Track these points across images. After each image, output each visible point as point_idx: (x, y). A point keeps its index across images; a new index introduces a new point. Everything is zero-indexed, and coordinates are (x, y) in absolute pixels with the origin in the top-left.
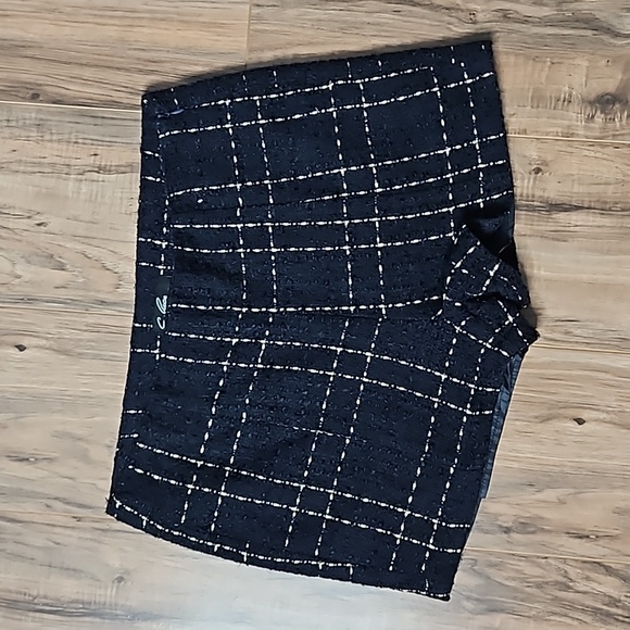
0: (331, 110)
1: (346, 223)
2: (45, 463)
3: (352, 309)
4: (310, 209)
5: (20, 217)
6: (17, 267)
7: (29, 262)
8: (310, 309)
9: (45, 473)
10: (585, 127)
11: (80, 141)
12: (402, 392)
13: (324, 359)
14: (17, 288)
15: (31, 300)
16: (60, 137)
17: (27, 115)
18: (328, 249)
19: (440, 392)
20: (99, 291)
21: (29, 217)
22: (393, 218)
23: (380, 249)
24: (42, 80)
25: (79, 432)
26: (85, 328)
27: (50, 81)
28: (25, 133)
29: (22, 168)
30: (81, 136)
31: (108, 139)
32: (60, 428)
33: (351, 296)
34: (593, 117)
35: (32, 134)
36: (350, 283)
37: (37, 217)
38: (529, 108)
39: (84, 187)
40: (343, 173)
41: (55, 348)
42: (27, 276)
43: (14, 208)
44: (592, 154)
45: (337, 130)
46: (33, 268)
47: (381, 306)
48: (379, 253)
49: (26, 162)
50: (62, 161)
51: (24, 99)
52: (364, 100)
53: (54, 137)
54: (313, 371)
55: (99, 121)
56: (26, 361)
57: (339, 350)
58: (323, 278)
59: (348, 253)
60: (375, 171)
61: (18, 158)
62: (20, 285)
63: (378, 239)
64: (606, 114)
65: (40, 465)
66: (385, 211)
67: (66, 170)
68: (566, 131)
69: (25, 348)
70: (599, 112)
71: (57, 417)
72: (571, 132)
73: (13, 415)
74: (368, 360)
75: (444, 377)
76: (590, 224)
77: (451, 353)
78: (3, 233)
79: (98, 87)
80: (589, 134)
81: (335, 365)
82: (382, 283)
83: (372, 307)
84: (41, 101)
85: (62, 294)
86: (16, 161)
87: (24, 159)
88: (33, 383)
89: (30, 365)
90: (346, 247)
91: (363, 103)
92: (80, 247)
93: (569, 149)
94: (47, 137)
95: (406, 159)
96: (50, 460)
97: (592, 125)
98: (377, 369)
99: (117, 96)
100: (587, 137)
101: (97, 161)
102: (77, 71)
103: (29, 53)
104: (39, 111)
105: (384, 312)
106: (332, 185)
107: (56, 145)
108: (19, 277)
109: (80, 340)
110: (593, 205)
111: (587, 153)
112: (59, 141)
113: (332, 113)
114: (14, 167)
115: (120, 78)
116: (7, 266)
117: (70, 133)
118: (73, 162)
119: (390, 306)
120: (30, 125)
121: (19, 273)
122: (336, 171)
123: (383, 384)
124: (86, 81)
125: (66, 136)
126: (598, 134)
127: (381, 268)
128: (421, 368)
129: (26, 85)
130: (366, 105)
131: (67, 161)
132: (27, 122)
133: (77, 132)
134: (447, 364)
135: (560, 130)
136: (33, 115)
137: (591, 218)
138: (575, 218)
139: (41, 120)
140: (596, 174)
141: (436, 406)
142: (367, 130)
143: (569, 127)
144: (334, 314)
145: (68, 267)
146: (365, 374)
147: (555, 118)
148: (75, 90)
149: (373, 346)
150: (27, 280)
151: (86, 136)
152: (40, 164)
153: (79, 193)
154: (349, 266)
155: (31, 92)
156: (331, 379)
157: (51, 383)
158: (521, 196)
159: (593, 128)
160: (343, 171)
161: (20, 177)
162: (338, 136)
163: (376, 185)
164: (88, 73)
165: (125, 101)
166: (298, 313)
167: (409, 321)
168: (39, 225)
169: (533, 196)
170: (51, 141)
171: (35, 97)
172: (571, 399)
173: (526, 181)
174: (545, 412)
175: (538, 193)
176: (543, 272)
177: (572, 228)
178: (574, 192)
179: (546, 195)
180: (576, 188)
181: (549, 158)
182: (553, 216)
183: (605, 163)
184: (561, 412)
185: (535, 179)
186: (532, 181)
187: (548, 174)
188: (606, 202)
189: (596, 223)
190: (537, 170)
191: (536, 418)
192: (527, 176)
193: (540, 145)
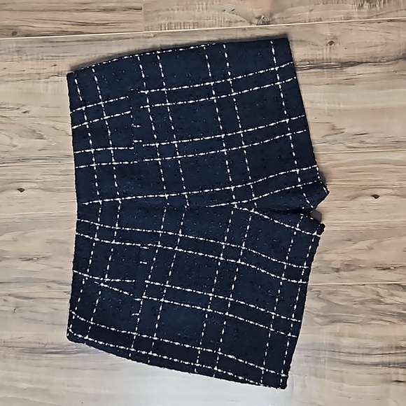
2: (43, 260)
5: (12, 109)
6: (14, 140)
7: (21, 137)
9: (44, 267)
10: (358, 12)
11: (45, 58)
14: (16, 153)
15: (25, 160)
16: (32, 57)
17: (10, 46)
20: (66, 150)
21: (18, 109)
24: (17, 23)
25: (62, 238)
26: (60, 173)
27: (22, 23)
28: (10, 57)
29: (10, 79)
30: (45, 54)
31: (62, 55)
32: (50, 237)
34: (362, 5)
35: (14, 57)
37: (23, 108)
38: (321, 5)
39: (50, 86)
41: (43, 188)
42: (20, 145)
43: (8, 104)
44: (365, 28)
46: (24, 140)
49: (13, 75)
50: (35, 71)
51: (7, 36)
53: (29, 57)
55: (55, 44)
56: (25, 198)
61: (8, 73)
62: (16, 151)
64: (370, 3)
65: (40, 261)
67: (38, 76)
68: (346, 16)
69: (24, 190)
70: (365, 2)
71: (49, 231)
72: (350, 16)
73: (20, 233)
76: (368, 72)
78: (3, 120)
79: (53, 23)
80: (361, 16)
84: (18, 36)
85: (43, 154)
86: (7, 75)
87: (11, 73)
88: (31, 211)
89: (27, 200)
92: (52, 124)
93: (350, 27)
94: (24, 58)
96: (46, 258)
97: (363, 10)
99: (64, 28)
100: (360, 19)
101: (56, 69)
102: (39, 15)
103: (8, 7)
104: (18, 42)
107: (30, 62)
108: (15, 146)
109: (57, 181)
110: (368, 60)
111: (361, 28)
112: (32, 59)
114: (6, 78)
115: (65, 16)
116: (7, 140)
117: (38, 54)
118: (41, 71)
120: (13, 52)
121: (15, 144)
124: (44, 21)
125: (36, 56)
126: (366, 16)
129: (8, 27)
131: (38, 71)
132: (11, 50)
133: (42, 52)
135: (342, 16)
136: (14, 45)
137: (368, 69)
138: (358, 69)
139: (19, 47)
140: (368, 41)
143: (348, 13)
145: (45, 136)
147: (338, 9)
148: (39, 26)
150: (20, 147)
151: (48, 54)
152: (21, 75)
153: (47, 90)
155: (12, 31)
157: (42, 210)
158: (323, 59)
159: (363, 12)
161: (10, 84)
164: (45, 15)
165: (69, 30)
168: (24, 112)
169: (330, 59)
170: (27, 60)
171: (14, 34)
172: (369, 183)
173: (325, 50)
174: (353, 193)
175: (333, 57)
176: (341, 106)
177: (357, 77)
178: (356, 53)
179: (338, 57)
180: (357, 51)
181: (338, 34)
182: (345, 70)
183: (373, 33)
184: (363, 191)
185: (330, 48)
186: (328, 50)
187: (338, 44)
188: (377, 58)
189: (371, 72)
190: (331, 43)
191: (348, 197)
192: (325, 47)
193: (331, 27)
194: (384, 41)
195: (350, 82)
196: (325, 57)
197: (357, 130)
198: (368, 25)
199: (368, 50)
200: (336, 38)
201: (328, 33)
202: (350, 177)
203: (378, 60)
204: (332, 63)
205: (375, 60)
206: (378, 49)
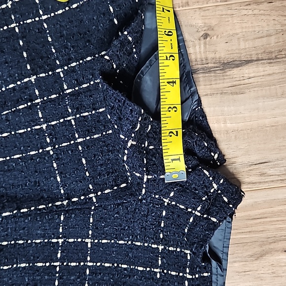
0: (13, 26)
1: (44, 126)
3: (65, 203)
4: (7, 120)
8: (25, 210)
12: (125, 269)
13: (48, 252)
18: (33, 153)
19: (160, 262)
22: (87, 114)
23: (80, 143)
33: (62, 192)
36: (59, 180)
40: (33, 80)
45: (21, 43)
47: (91, 195)
48: (80, 148)
52: (41, 13)
54: (40, 264)
57: (61, 241)
58: (33, 180)
59: (51, 153)
60: (62, 75)
63: (77, 136)
66: (77, 109)
74: (89, 246)
75: (161, 247)
77: (162, 225)
81: (59, 255)
82: (87, 174)
83: (82, 198)
90: (49, 148)
91: (41, 16)
95: (89, 58)
98: (99, 253)
105: (95, 200)
106: (25, 93)
113: (14, 28)
119: (99, 193)
122: (26, 80)
123: (107, 265)
127: (84, 161)
128: (139, 244)
130: (44, 17)
134: (161, 236)
141: (158, 276)
142: (50, 39)
144: (49, 211)
146: (89, 259)
149: (90, 232)
154: (55, 165)
156: (58, 269)
160: (33, 78)
162: (23, 48)
163: (66, 87)
166: (14, 216)
167: (119, 205)
172: (279, 234)
173: (197, 47)
174: (258, 249)
175: (210, 56)
176: (229, 125)
177: (247, 81)
178: (242, 48)
179: (218, 56)
180: (243, 45)
181: (213, 22)
182: (228, 73)
183: (263, 17)
184: (272, 246)
185: (205, 43)
186: (202, 46)
187: (215, 37)
188: (271, 52)
189: (266, 73)
190: (206, 36)
191: (251, 256)
192: (197, 42)
193: (203, 13)
194: (279, 27)
195: (237, 90)
196: (199, 56)
197: (255, 158)
198: (255, 7)
199: (258, 43)
200: (211, 28)
201: (199, 22)
202: (252, 226)
203: (274, 55)
204: (210, 65)
205: (270, 56)
206: (273, 40)
